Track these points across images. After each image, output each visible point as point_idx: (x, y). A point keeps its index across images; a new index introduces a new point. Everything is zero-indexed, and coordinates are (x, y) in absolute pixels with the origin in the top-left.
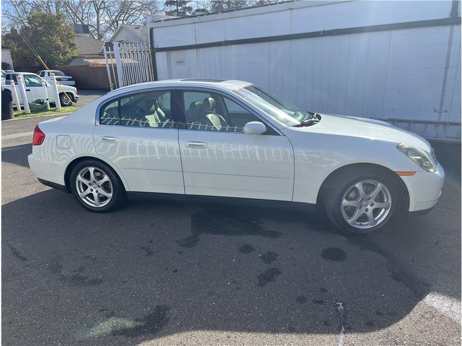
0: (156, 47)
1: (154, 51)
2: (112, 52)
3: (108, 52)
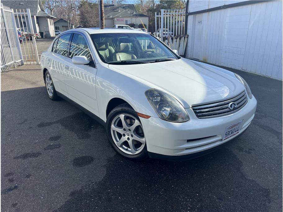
0: (189, 12)
1: (187, 14)
2: (160, 16)
3: (158, 16)
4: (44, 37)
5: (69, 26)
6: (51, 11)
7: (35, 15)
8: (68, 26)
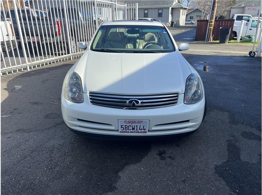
4: (174, 26)
5: (203, 16)
6: (188, 2)
7: (170, 7)
8: (201, 16)
